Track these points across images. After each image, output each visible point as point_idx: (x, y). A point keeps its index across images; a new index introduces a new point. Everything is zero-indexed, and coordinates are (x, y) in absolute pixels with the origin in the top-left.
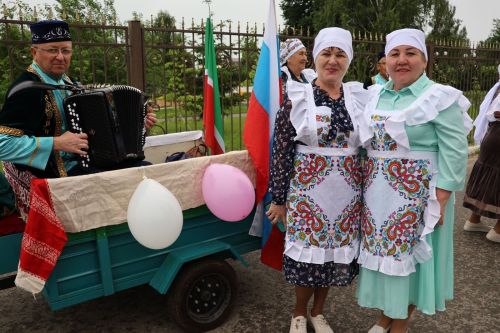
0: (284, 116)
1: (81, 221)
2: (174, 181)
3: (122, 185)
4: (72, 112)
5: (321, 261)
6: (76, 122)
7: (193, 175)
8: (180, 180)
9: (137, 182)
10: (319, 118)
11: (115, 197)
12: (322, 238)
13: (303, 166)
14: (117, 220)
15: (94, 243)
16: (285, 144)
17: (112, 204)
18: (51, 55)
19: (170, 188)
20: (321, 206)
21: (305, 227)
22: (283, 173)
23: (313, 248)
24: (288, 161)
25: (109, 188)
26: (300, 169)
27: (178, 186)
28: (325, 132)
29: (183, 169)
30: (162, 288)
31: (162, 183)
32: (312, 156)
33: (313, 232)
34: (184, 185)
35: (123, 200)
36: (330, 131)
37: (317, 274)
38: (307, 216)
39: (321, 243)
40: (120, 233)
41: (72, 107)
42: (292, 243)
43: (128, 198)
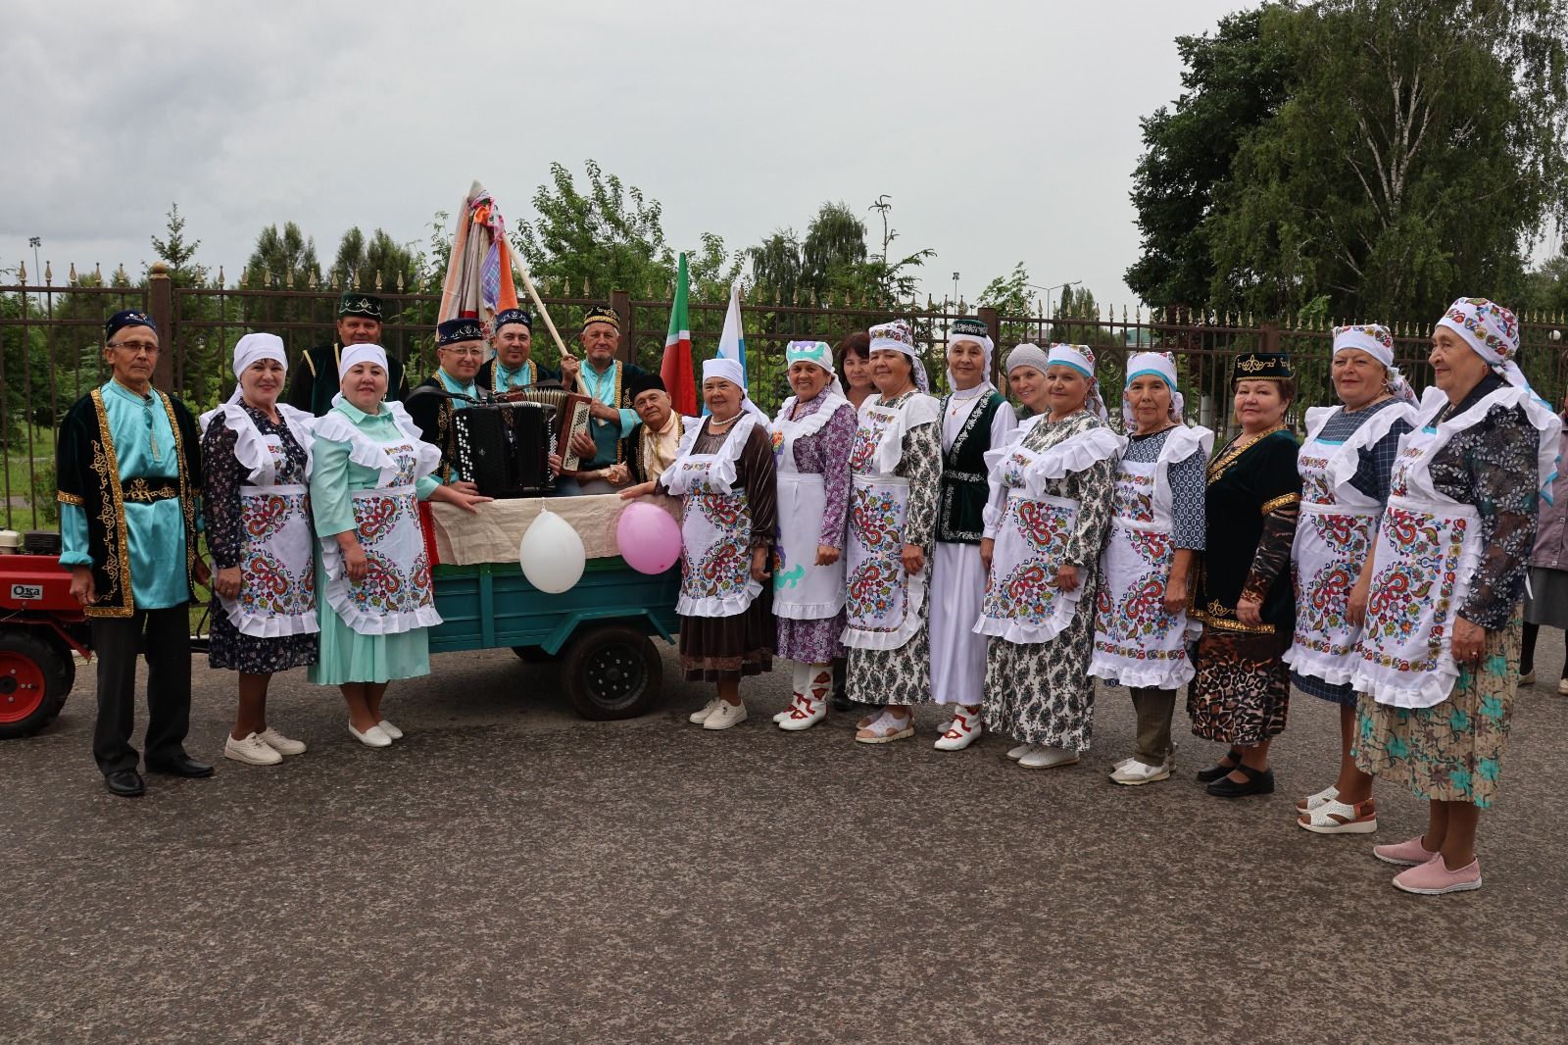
0: (224, 447)
1: (462, 553)
2: (581, 519)
3: (515, 517)
4: (460, 426)
5: (289, 633)
6: (463, 437)
7: (607, 515)
8: (587, 519)
9: (533, 515)
10: (271, 448)
11: (505, 530)
12: (287, 603)
13: (251, 513)
14: (506, 557)
15: (477, 581)
16: (228, 484)
17: (500, 536)
18: (458, 356)
19: (576, 528)
20: (283, 561)
21: (266, 591)
22: (231, 523)
23: (278, 616)
24: (233, 506)
25: (501, 519)
26: (248, 517)
27: (587, 527)
28: (283, 465)
29: (594, 506)
30: (552, 649)
31: (568, 520)
32: (265, 497)
33: (276, 596)
34: (595, 526)
35: (515, 535)
36: (288, 464)
37: (281, 652)
38: (266, 577)
39: (286, 609)
40: (510, 574)
41: (461, 421)
42: (251, 616)
43: (521, 532)
